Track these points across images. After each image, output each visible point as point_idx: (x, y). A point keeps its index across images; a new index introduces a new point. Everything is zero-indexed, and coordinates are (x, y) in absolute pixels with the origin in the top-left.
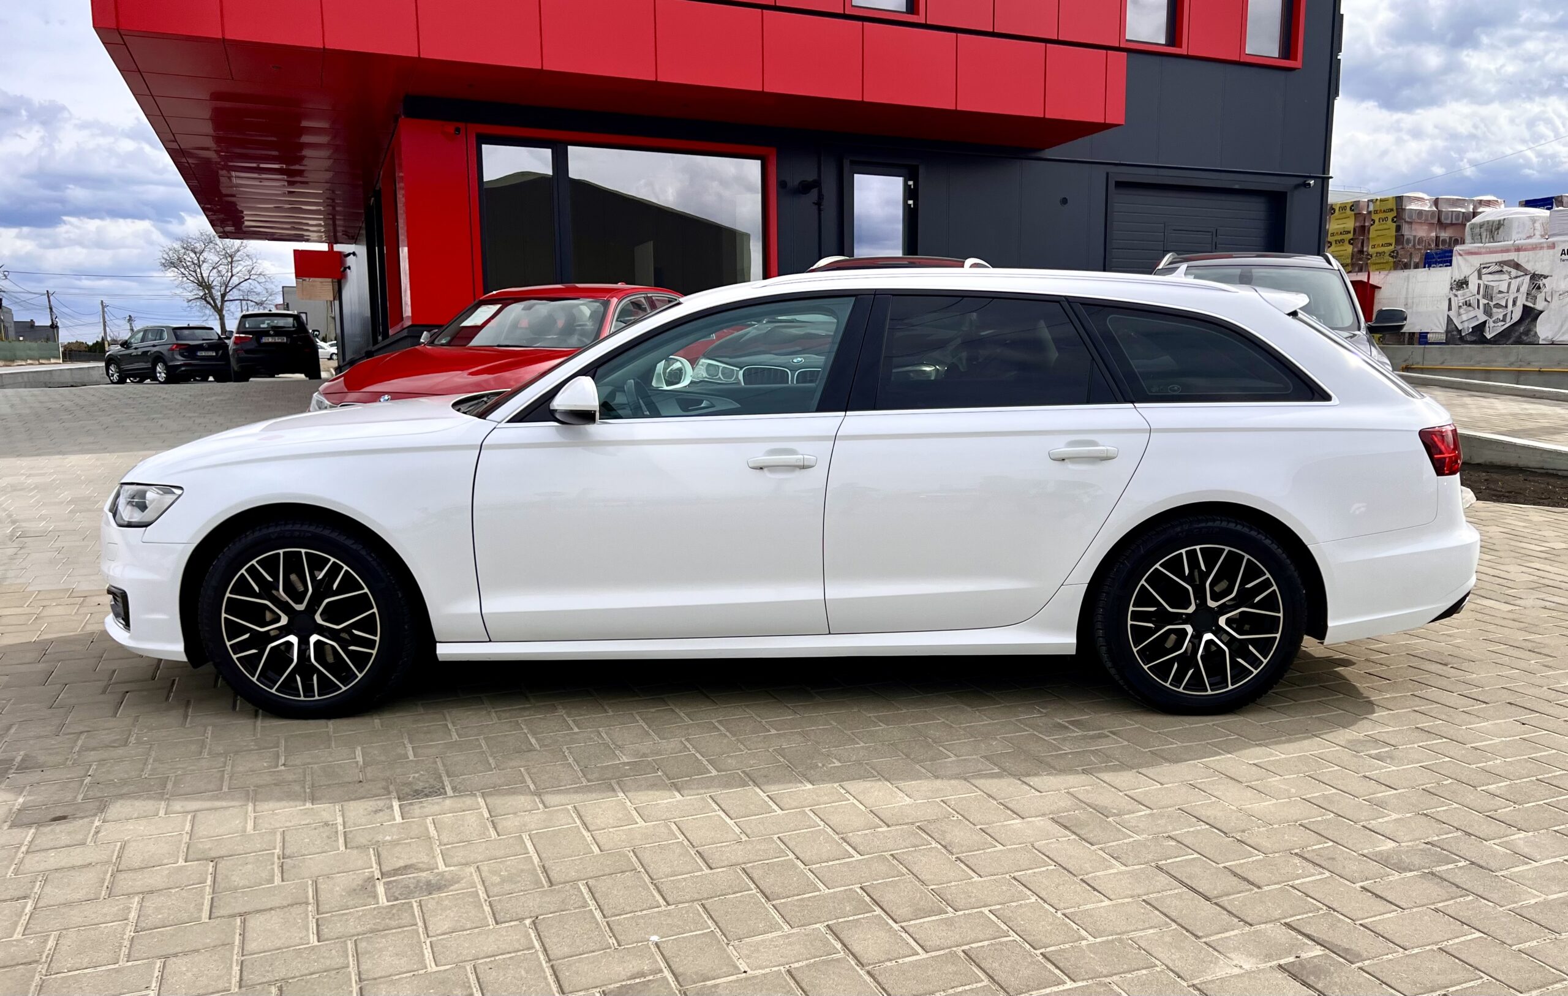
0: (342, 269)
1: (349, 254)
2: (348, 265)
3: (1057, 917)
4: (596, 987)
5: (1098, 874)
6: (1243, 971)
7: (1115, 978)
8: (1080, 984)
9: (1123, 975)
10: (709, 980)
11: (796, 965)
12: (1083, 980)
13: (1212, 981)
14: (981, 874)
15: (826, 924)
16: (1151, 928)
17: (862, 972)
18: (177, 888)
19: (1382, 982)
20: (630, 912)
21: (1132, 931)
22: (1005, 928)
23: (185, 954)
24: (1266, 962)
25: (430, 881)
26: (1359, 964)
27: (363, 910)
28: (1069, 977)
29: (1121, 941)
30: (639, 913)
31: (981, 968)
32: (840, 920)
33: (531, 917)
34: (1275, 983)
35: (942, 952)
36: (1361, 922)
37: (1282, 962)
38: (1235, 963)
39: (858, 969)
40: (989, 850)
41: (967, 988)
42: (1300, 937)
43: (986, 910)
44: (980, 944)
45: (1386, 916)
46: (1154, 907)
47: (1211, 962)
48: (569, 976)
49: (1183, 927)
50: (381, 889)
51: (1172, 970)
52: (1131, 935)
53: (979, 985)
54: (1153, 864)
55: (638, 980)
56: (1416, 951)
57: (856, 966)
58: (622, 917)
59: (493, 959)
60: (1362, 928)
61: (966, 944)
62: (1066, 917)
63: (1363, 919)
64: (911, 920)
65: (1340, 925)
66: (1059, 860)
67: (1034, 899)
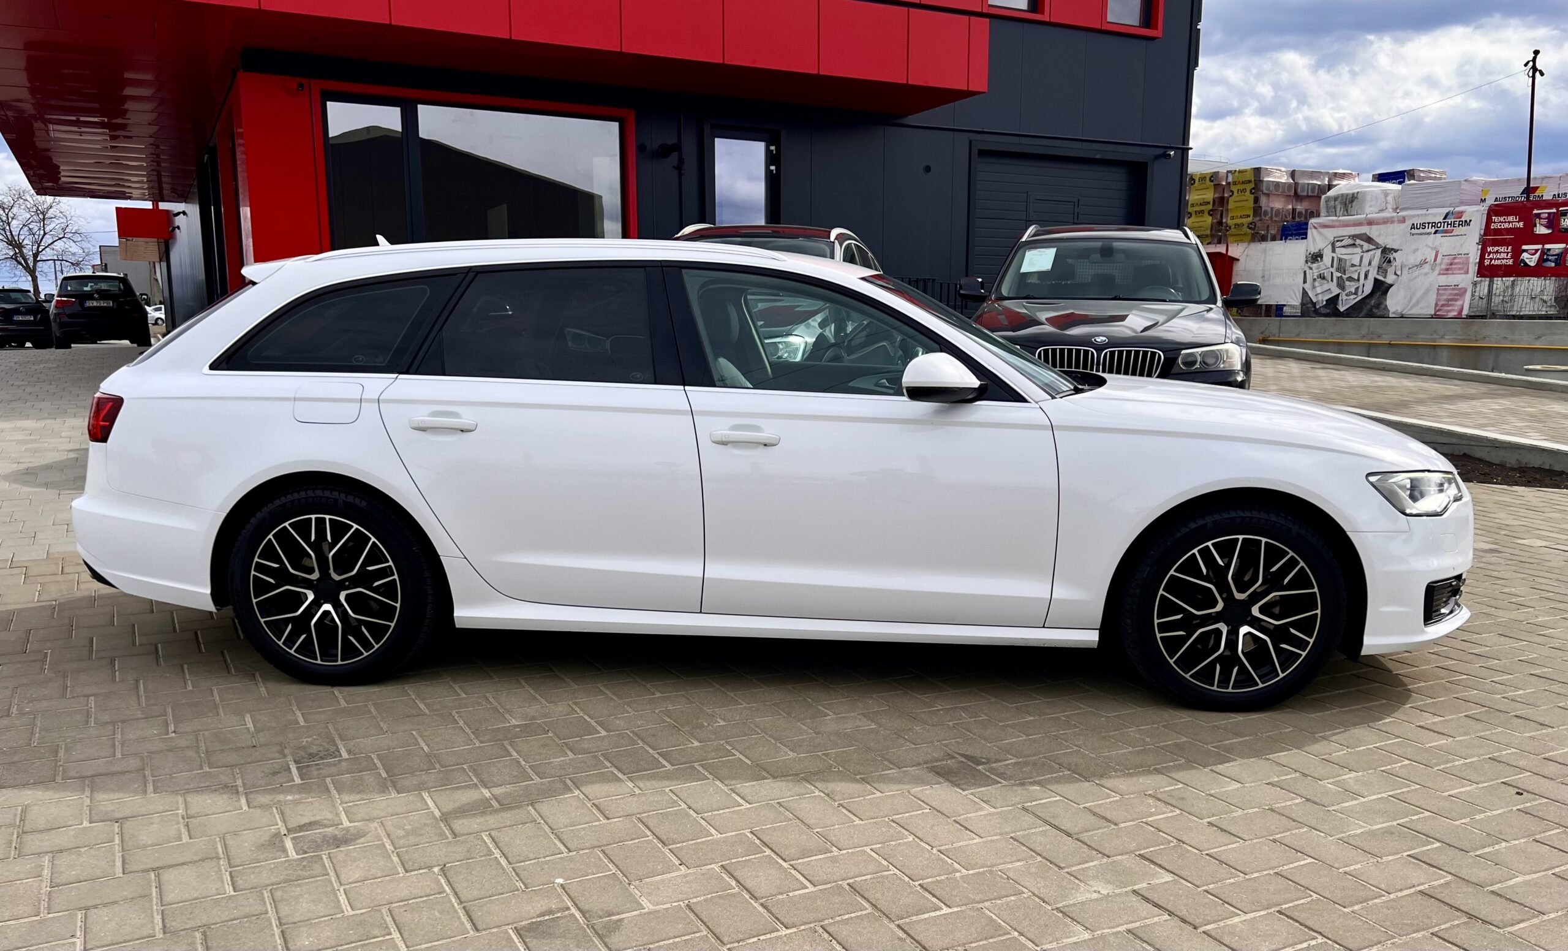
0: (171, 229)
1: (178, 214)
2: (177, 224)
3: (932, 853)
4: (509, 924)
5: (969, 815)
6: (1101, 896)
7: (987, 904)
8: (955, 909)
9: (993, 902)
10: (613, 914)
11: (695, 900)
12: (958, 906)
13: (1074, 905)
14: (862, 818)
15: (721, 864)
16: (1019, 861)
17: (756, 905)
18: (85, 847)
19: (1224, 902)
20: (534, 859)
21: (1001, 864)
22: (885, 863)
23: (105, 905)
24: (1121, 888)
25: (336, 835)
26: (1204, 888)
27: (274, 863)
28: (945, 904)
29: (991, 872)
30: (543, 860)
31: (865, 898)
32: (733, 861)
33: (439, 865)
34: (1129, 905)
35: (829, 886)
36: (1207, 852)
37: (1136, 887)
38: (1096, 889)
39: (752, 902)
40: (869, 797)
41: (853, 915)
42: (1153, 866)
43: (868, 849)
44: (864, 878)
45: (1230, 847)
46: (1020, 843)
47: (1073, 889)
48: (481, 915)
49: (1047, 860)
50: (289, 844)
51: (1037, 896)
52: (1000, 867)
53: (864, 912)
54: (1019, 806)
55: (547, 918)
56: (1256, 875)
57: (750, 900)
58: (527, 863)
59: (406, 903)
60: (1207, 857)
61: (850, 879)
62: (941, 853)
63: (1208, 849)
64: (799, 859)
65: (1188, 855)
66: (934, 804)
67: (911, 838)
